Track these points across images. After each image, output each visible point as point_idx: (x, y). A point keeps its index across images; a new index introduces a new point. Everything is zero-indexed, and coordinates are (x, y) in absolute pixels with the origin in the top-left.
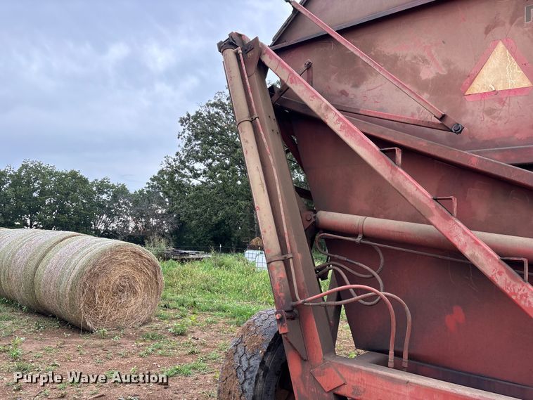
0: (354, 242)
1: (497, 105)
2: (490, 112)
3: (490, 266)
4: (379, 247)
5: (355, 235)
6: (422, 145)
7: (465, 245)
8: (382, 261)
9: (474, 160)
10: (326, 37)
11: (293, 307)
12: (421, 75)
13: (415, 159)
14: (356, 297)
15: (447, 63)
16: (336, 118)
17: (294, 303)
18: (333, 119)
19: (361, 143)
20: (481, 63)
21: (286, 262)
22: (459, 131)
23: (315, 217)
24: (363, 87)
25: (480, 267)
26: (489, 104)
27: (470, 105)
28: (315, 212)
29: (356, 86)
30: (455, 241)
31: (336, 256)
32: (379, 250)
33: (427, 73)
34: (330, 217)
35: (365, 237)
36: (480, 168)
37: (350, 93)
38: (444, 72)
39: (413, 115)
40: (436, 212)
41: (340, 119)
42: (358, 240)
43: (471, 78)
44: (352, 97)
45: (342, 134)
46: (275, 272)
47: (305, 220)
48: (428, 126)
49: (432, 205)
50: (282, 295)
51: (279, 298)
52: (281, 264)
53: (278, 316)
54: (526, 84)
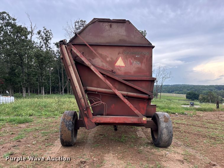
0: (96, 94)
1: (120, 68)
6: (108, 75)
8: (101, 97)
9: (117, 78)
10: (86, 45)
13: (108, 77)
14: (97, 105)
15: (111, 58)
17: (87, 107)
18: (92, 68)
19: (99, 74)
20: (117, 60)
21: (84, 99)
22: (115, 73)
24: (94, 60)
25: (120, 97)
26: (118, 68)
27: (115, 67)
28: (86, 87)
29: (93, 59)
32: (100, 95)
33: (108, 59)
34: (90, 88)
41: (94, 68)
42: (97, 93)
43: (116, 62)
44: (92, 61)
45: (95, 71)
46: (82, 101)
47: (84, 89)
48: (110, 71)
49: (112, 87)
50: (84, 105)
51: (84, 106)
52: (83, 99)
53: (85, 110)
54: (124, 66)
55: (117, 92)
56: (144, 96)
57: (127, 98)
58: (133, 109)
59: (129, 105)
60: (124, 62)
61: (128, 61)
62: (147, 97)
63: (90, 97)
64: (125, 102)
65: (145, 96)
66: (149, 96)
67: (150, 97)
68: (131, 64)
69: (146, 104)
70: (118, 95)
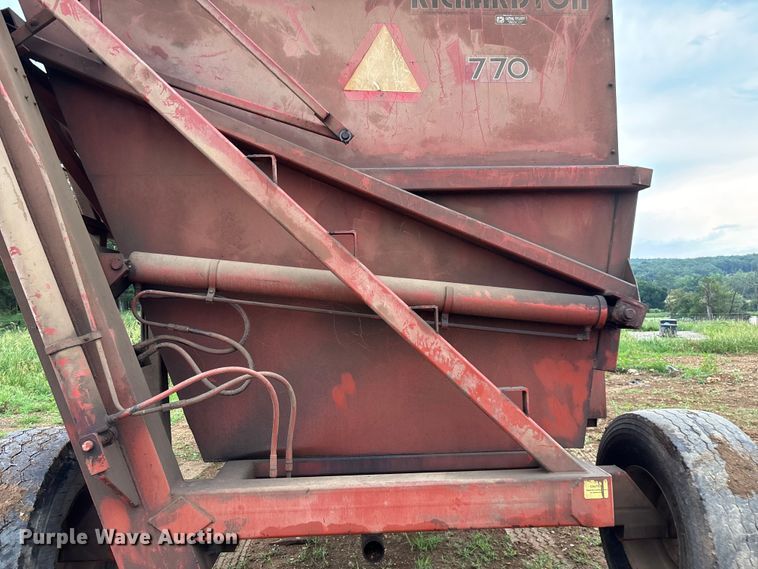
0: (204, 300)
1: (383, 111)
2: (375, 118)
3: (400, 319)
4: (240, 304)
5: (204, 290)
6: (298, 155)
7: (372, 295)
8: (247, 325)
9: (365, 181)
11: (111, 423)
12: (284, 48)
13: (294, 176)
14: (216, 389)
15: (320, 40)
16: (166, 95)
17: (113, 417)
21: (89, 349)
22: (346, 138)
23: (127, 263)
24: (194, 50)
25: (390, 321)
26: (375, 108)
27: (351, 105)
28: (127, 255)
29: (180, 44)
30: (360, 290)
31: (171, 326)
32: (242, 311)
33: (294, 48)
34: (152, 262)
35: (219, 291)
36: (372, 192)
37: (170, 55)
38: (316, 51)
39: (276, 106)
40: (334, 252)
41: (172, 98)
42: (210, 296)
43: (352, 67)
44: (175, 62)
45: (180, 124)
46: (69, 368)
47: (109, 269)
48: (306, 127)
49: (329, 242)
50: (88, 406)
51: (83, 412)
52: (79, 352)
53: (86, 446)
54: (414, 88)
55: (369, 286)
56: (572, 307)
57: (445, 323)
58: (498, 414)
59: (469, 385)
60: (411, 65)
61: (444, 56)
62: (593, 310)
63: (165, 331)
64: (436, 359)
65: (581, 308)
66: (612, 301)
67: (621, 308)
68: (465, 73)
69: (585, 365)
70: (375, 304)
